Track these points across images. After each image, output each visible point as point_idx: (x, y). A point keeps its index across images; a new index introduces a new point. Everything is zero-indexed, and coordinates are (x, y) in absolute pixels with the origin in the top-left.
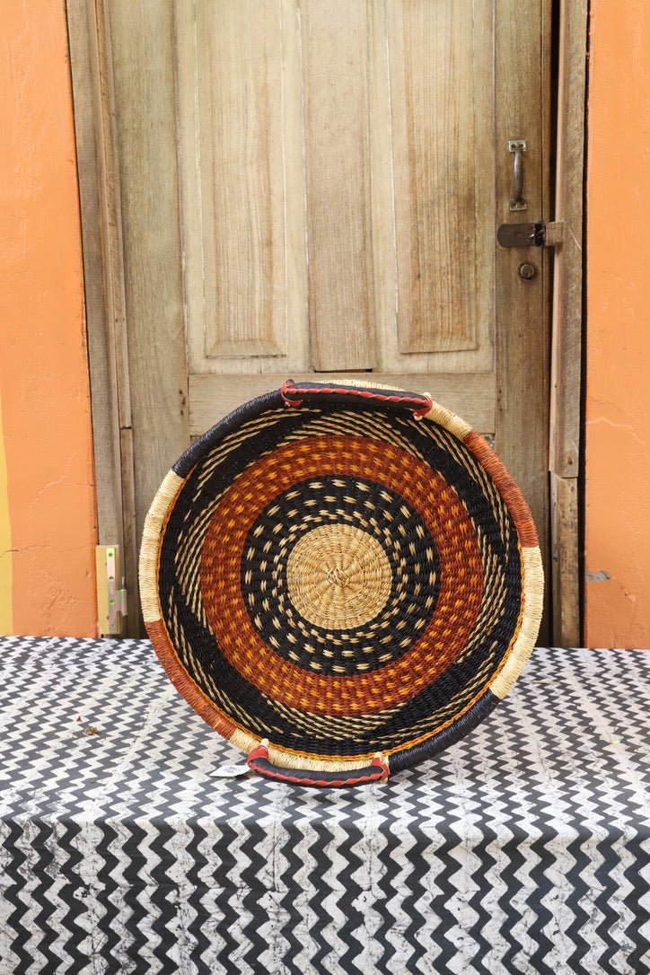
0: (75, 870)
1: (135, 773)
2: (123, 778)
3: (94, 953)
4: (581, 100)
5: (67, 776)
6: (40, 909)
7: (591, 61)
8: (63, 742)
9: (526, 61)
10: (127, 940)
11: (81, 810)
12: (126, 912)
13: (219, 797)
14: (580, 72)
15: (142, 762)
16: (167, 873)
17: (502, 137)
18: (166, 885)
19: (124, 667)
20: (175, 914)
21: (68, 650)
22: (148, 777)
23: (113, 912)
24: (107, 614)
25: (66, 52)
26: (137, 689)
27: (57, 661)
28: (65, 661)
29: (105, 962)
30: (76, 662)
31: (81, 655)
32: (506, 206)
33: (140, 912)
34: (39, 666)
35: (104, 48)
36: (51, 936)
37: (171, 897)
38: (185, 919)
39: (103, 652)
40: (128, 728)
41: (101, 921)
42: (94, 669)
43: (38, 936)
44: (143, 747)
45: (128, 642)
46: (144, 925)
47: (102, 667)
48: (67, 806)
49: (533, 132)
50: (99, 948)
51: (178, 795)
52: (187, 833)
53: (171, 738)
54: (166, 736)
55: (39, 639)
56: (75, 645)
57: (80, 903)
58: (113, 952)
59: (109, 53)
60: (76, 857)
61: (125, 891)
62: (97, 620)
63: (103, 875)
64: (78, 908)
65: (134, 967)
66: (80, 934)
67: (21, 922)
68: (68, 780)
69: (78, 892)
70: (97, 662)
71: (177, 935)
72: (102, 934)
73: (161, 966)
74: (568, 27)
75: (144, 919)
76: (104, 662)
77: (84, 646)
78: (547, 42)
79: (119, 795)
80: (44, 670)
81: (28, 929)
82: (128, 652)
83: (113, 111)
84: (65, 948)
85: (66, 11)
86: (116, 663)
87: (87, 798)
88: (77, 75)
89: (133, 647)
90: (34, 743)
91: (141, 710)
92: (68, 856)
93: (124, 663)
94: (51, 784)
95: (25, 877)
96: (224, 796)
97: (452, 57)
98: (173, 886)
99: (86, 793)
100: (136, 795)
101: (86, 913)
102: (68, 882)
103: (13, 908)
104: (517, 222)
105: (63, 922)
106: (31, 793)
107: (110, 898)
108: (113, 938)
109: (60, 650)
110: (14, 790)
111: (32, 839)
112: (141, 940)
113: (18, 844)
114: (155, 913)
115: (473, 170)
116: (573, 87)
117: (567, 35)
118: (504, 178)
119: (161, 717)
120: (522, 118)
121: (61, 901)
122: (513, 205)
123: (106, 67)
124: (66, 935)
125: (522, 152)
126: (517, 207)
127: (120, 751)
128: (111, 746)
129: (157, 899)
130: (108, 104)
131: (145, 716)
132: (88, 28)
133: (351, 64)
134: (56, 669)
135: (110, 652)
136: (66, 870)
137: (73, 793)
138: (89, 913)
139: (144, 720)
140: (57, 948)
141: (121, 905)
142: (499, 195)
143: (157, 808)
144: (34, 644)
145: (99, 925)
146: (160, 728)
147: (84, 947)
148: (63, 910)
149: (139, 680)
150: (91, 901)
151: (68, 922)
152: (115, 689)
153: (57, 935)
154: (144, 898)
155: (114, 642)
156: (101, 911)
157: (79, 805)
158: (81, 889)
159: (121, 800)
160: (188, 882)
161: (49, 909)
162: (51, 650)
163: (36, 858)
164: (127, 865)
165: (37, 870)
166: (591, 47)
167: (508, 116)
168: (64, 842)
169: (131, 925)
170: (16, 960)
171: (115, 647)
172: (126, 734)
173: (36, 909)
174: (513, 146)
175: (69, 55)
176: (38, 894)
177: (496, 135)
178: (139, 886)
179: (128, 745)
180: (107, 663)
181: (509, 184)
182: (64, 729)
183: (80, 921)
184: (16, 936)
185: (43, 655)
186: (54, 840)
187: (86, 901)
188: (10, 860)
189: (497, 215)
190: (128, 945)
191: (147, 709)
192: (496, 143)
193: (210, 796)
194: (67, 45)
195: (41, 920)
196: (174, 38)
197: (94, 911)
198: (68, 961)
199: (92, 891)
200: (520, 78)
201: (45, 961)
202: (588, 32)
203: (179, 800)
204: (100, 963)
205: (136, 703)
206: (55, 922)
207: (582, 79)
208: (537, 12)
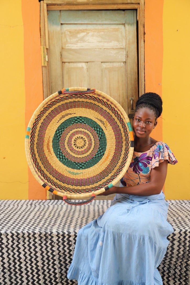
0: (52, 239)
1: (61, 224)
2: (59, 225)
3: (56, 254)
4: (144, 91)
5: (48, 224)
6: (46, 247)
7: (145, 84)
8: (45, 219)
9: (133, 82)
10: (62, 251)
11: (53, 230)
12: (62, 246)
13: (78, 227)
14: (143, 86)
15: (62, 222)
16: (69, 239)
17: (129, 97)
18: (69, 241)
19: (53, 205)
20: (71, 246)
21: (40, 202)
22: (64, 224)
23: (60, 246)
24: (49, 195)
25: (42, 81)
26: (57, 209)
27: (39, 205)
28: (40, 204)
29: (58, 256)
30: (43, 204)
31: (44, 203)
32: (130, 110)
33: (65, 246)
34: (35, 205)
35: (49, 80)
36: (48, 252)
37: (70, 243)
38: (73, 247)
39: (48, 203)
40: (57, 216)
41: (58, 248)
42: (47, 206)
43: (45, 252)
44: (61, 219)
45: (52, 201)
46: (66, 249)
47: (48, 205)
48: (50, 229)
49: (135, 96)
50: (57, 253)
51: (70, 227)
52: (73, 233)
53: (66, 218)
54: (65, 218)
55: (33, 200)
56: (42, 201)
57: (53, 245)
58: (60, 254)
59: (50, 81)
60: (52, 237)
61: (62, 243)
62: (46, 196)
63: (57, 240)
64: (53, 246)
65: (64, 256)
66: (53, 251)
67: (42, 250)
68: (48, 225)
69: (53, 244)
70: (47, 205)
71: (72, 250)
72: (58, 251)
73: (69, 255)
74: (141, 77)
75: (66, 247)
76: (49, 205)
77: (43, 201)
78: (137, 79)
79: (59, 227)
80: (36, 206)
81: (43, 251)
82: (53, 202)
83: (51, 92)
84: (51, 254)
85: (42, 74)
86: (51, 205)
87: (53, 228)
88: (44, 86)
89: (54, 202)
90: (40, 219)
91: (59, 213)
92: (51, 237)
93: (53, 204)
94: (45, 226)
95: (43, 241)
96: (79, 227)
97: (118, 82)
98: (71, 241)
99: (53, 227)
100: (62, 227)
101: (54, 247)
102: (51, 242)
103: (41, 247)
104: (132, 113)
105: (50, 249)
106: (42, 227)
107: (59, 244)
108: (60, 251)
109: (39, 202)
110: (39, 227)
111: (44, 235)
112: (65, 251)
113: (41, 235)
114: (68, 246)
115: (123, 103)
116: (142, 89)
117: (141, 79)
118: (129, 105)
119: (64, 214)
120: (132, 93)
121: (50, 245)
122: (131, 110)
123: (49, 84)
124: (51, 251)
125: (133, 100)
126: (132, 110)
127: (57, 220)
128: (55, 219)
129: (68, 244)
130: (50, 91)
131: (60, 214)
132: (47, 77)
133: (98, 83)
134: (39, 206)
135: (49, 203)
136: (50, 239)
137: (50, 227)
138: (55, 247)
139: (60, 215)
140: (49, 254)
141: (61, 245)
142: (128, 108)
143: (67, 229)
144: (33, 201)
145: (57, 249)
146: (64, 216)
147: (54, 253)
148: (50, 247)
149: (57, 208)
150: (55, 245)
151: (51, 249)
152: (53, 209)
153: (49, 252)
154: (65, 244)
155: (50, 200)
156: (57, 246)
157: (52, 229)
158: (53, 243)
159: (60, 228)
160: (74, 240)
161: (47, 247)
162: (37, 202)
163: (45, 238)
164: (62, 238)
165: (45, 240)
166: (145, 81)
167: (130, 93)
168: (50, 235)
169: (63, 249)
170: (41, 257)
171: (50, 202)
172: (57, 217)
173: (45, 247)
174: (131, 99)
175: (43, 82)
176: (45, 244)
177: (128, 97)
178: (64, 241)
179: (58, 219)
180: (50, 204)
181: (130, 106)
182: (45, 217)
183: (53, 249)
184: (41, 252)
185: (35, 203)
186: (48, 235)
187: (54, 245)
188: (40, 238)
189: (128, 112)
190: (63, 252)
191: (60, 213)
192: (127, 98)
193: (76, 227)
194: (42, 80)
195: (46, 249)
196: (63, 78)
197: (56, 247)
198: (51, 256)
199: (55, 243)
200: (132, 86)
201: (47, 257)
202: (145, 78)
203: (70, 228)
204: (57, 256)
205: (58, 212)
206: (49, 249)
207: (144, 87)
208: (135, 74)
